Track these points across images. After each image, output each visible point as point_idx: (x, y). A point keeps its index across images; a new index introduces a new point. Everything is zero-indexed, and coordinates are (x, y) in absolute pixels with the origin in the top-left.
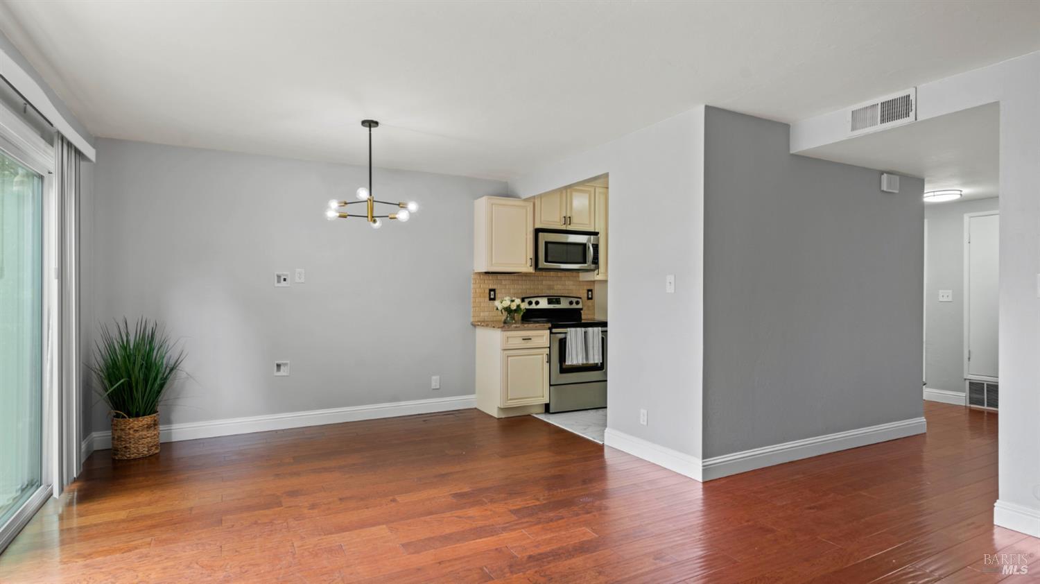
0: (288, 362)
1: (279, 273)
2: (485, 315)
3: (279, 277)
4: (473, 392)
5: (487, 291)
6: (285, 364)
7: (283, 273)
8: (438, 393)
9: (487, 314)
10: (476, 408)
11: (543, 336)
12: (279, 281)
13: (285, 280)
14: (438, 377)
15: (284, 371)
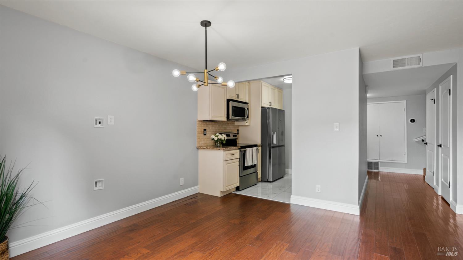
0: (104, 179)
1: (97, 118)
2: (202, 143)
3: (96, 120)
4: (197, 184)
5: (203, 130)
6: (99, 181)
7: (99, 118)
8: (183, 187)
9: (203, 142)
10: (199, 193)
11: (237, 153)
12: (96, 124)
13: (100, 123)
14: (183, 178)
15: (100, 185)
